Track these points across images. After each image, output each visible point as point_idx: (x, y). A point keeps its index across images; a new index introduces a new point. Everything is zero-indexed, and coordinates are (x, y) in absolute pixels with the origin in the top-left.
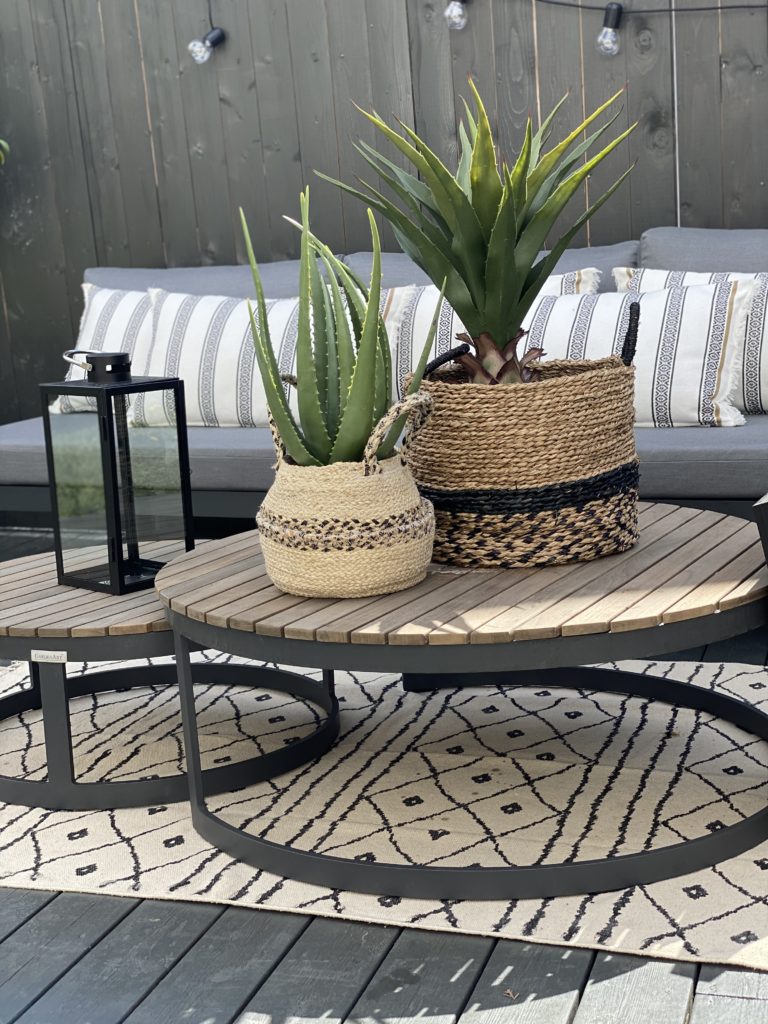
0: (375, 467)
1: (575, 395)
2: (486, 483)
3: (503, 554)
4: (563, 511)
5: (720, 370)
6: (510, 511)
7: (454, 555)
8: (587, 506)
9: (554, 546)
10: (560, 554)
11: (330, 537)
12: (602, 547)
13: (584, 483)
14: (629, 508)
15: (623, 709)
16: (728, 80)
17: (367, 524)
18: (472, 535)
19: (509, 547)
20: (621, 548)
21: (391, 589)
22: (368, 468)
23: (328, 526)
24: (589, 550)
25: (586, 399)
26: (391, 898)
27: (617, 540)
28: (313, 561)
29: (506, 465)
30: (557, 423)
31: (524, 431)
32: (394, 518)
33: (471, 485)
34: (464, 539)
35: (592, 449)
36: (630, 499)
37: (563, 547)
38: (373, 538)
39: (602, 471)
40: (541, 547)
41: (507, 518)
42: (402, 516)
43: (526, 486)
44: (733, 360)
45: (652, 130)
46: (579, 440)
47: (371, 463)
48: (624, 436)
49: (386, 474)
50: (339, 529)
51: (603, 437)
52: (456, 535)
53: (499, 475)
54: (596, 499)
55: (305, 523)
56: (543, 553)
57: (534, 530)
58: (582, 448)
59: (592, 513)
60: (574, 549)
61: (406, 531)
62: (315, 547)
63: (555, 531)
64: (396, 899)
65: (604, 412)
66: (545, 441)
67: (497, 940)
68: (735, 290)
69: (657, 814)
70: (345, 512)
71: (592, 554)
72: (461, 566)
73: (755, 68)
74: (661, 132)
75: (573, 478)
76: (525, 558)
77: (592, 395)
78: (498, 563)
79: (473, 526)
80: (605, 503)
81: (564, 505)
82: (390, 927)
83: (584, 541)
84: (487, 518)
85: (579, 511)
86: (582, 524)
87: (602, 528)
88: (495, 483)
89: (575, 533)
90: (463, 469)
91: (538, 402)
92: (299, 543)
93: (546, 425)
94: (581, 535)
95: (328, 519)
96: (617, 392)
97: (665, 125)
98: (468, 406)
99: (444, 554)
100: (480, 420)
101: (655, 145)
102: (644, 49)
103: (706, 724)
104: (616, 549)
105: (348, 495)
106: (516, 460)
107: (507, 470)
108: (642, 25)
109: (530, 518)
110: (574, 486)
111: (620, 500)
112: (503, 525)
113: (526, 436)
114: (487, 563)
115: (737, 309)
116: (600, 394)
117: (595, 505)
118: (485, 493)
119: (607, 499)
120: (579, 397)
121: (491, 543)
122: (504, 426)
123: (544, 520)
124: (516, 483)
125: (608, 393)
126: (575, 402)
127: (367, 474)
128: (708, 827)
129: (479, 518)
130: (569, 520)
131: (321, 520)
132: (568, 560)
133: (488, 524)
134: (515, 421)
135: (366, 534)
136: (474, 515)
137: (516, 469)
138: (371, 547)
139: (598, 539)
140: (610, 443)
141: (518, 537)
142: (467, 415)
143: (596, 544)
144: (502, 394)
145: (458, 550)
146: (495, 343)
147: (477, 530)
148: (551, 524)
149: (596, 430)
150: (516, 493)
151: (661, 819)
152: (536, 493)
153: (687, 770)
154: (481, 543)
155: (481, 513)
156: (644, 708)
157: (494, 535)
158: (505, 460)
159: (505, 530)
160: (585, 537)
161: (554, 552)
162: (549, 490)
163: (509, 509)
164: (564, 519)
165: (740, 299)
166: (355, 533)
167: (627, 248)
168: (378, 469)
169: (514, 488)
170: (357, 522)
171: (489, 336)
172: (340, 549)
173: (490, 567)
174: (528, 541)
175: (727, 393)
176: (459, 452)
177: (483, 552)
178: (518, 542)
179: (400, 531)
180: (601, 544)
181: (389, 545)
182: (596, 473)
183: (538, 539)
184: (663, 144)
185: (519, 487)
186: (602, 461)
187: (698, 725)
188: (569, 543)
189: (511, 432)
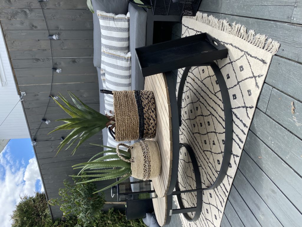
0: (132, 160)
1: (118, 109)
2: (138, 128)
3: (153, 125)
4: (144, 112)
5: (120, 56)
6: (144, 124)
7: (153, 134)
8: (143, 106)
9: (152, 114)
10: (154, 113)
11: (147, 170)
12: (153, 102)
13: (138, 107)
14: (144, 95)
15: (187, 87)
16: (65, 48)
17: (145, 162)
18: (149, 130)
19: (152, 123)
20: (153, 97)
21: (160, 155)
22: (132, 162)
23: (145, 171)
24: (153, 106)
25: (120, 106)
26: (229, 165)
27: (151, 98)
28: (153, 173)
29: (134, 124)
30: (125, 114)
31: (126, 121)
32: (144, 155)
33: (138, 131)
34: (150, 132)
35: (131, 105)
36: (142, 95)
37: (152, 112)
38: (148, 161)
39: (136, 102)
40: (152, 117)
41: (145, 124)
42: (144, 153)
43: (138, 120)
44: (118, 53)
45: (76, 62)
46: (129, 108)
47: (131, 161)
48: (129, 95)
49: (134, 157)
50: (146, 168)
51: (128, 102)
52: (149, 133)
53: (136, 126)
54: (142, 104)
55: (144, 175)
56: (153, 117)
57: (148, 118)
58: (130, 107)
59: (145, 105)
60: (153, 109)
61: (147, 153)
62: (150, 173)
63: (149, 114)
64: (230, 164)
65: (123, 102)
66: (128, 116)
67: (243, 149)
68: (104, 52)
69: (213, 94)
70: (142, 167)
71: (154, 105)
72: (156, 132)
73: (63, 42)
74: (76, 61)
75: (137, 110)
76: (154, 120)
77: (119, 105)
78: (155, 126)
79: (147, 130)
80: (143, 102)
81: (143, 112)
82: (237, 170)
83: (151, 107)
84: (145, 128)
85: (144, 108)
86: (147, 108)
87: (148, 103)
88: (138, 127)
89: (149, 109)
90: (134, 133)
91: (120, 118)
92: (149, 176)
93: (125, 116)
94: (150, 108)
95: (143, 171)
96: (119, 98)
97: (75, 60)
98: (121, 133)
99: (153, 135)
100: (124, 130)
101: (79, 62)
102: (60, 64)
103: (192, 71)
104: (153, 98)
105: (138, 166)
106: (133, 122)
107: (135, 124)
108: (56, 64)
109: (146, 119)
110: (139, 110)
111: (143, 98)
112: (147, 125)
113: (127, 121)
114: (155, 128)
115: (108, 51)
116: (118, 103)
117: (143, 104)
118: (140, 128)
119: (142, 101)
120: (119, 109)
121: (151, 127)
122: (125, 125)
123: (146, 116)
124: (138, 122)
125: (119, 100)
126: (120, 110)
127: (134, 162)
128: (217, 84)
129: (145, 130)
130: (146, 111)
131: (144, 172)
132: (155, 110)
133: (147, 128)
134: (124, 123)
135: (147, 162)
136: (145, 131)
137: (135, 123)
138: (150, 161)
139: (151, 104)
140: (130, 100)
141: (150, 122)
142: (123, 133)
143: (152, 104)
144: (118, 126)
145: (152, 133)
146: (108, 122)
147: (148, 129)
148: (147, 115)
149: (126, 104)
150: (140, 122)
151: (214, 93)
152: (140, 118)
153: (202, 81)
154: (151, 129)
155: (144, 129)
156: (187, 82)
157: (149, 126)
158: (133, 125)
159: (148, 124)
160: (150, 107)
161: (153, 114)
162: (140, 115)
163: (143, 124)
164: (146, 112)
165: (106, 51)
166: (147, 165)
167: (98, 69)
168: (133, 159)
169: (139, 123)
170: (144, 164)
171: (107, 123)
172: (150, 168)
173: (156, 127)
174: (151, 120)
175: (124, 55)
176: (131, 134)
177: (153, 129)
178: (151, 121)
179: (147, 154)
180: (152, 103)
181: (150, 157)
182: (136, 104)
183: (150, 117)
184: (78, 60)
185: (139, 122)
186: (134, 102)
187: (192, 73)
188: (151, 111)
189: (126, 124)
